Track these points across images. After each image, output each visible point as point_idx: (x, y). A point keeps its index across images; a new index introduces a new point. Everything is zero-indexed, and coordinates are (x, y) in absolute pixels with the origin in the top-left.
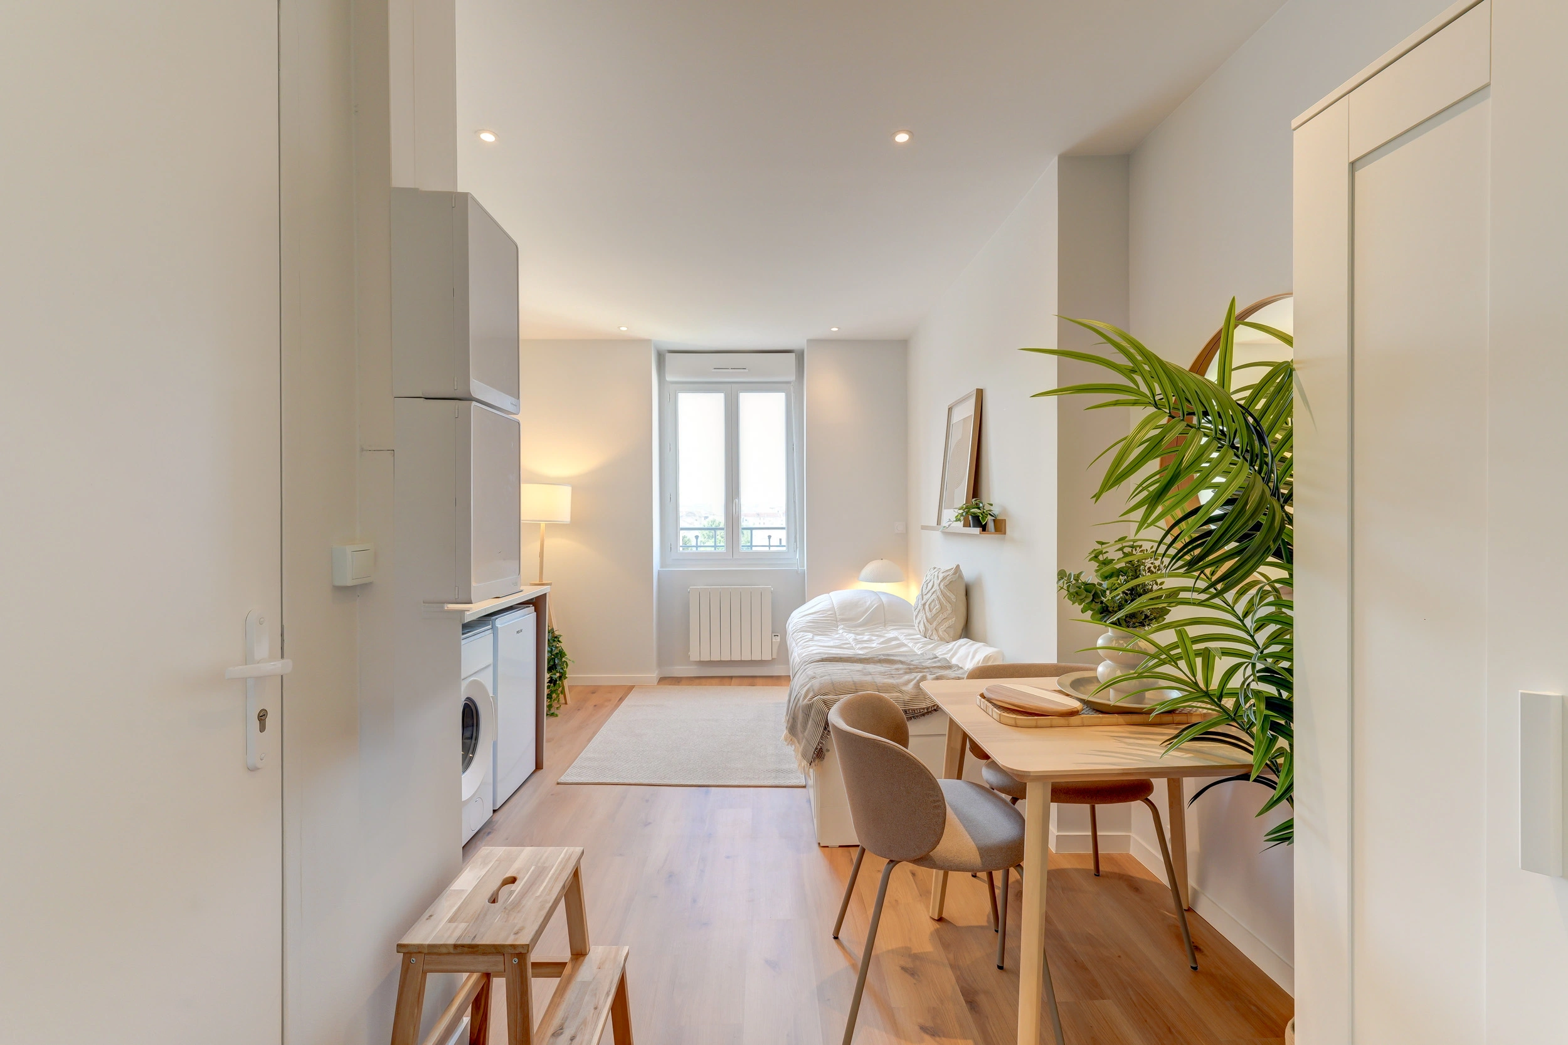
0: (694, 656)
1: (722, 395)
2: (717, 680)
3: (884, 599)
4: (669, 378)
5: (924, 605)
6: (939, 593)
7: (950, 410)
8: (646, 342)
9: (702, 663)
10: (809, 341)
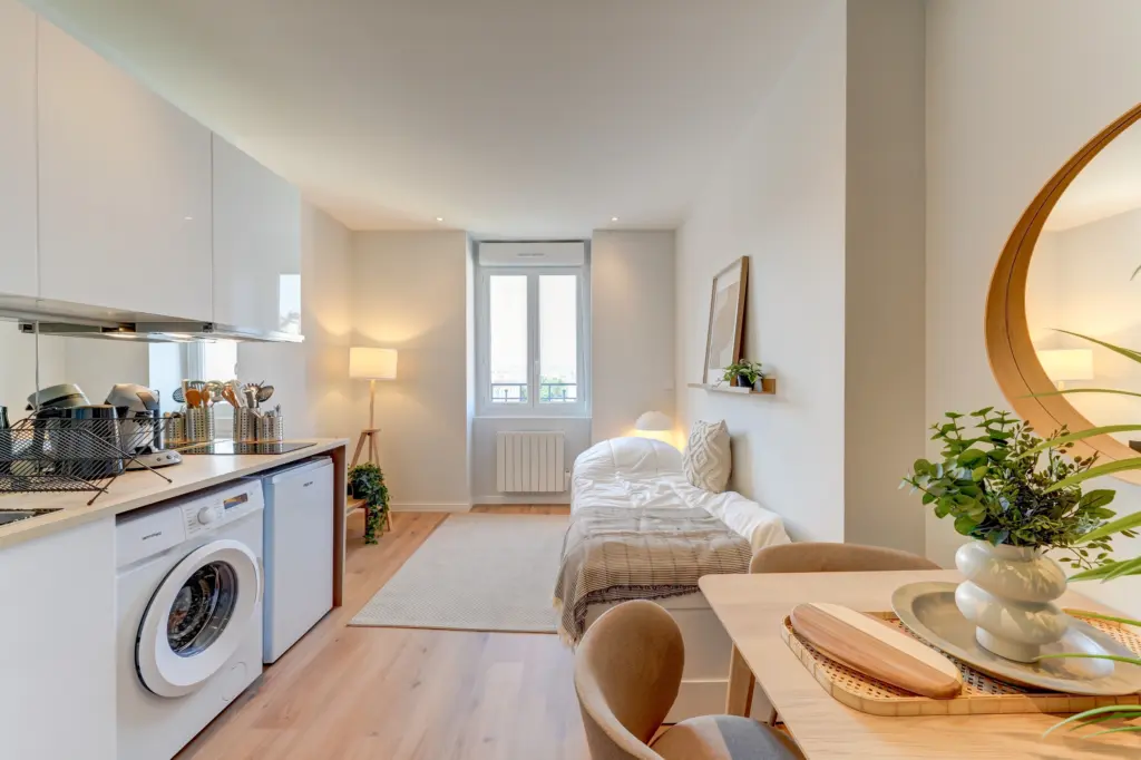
0: (501, 488)
1: (525, 278)
2: (517, 509)
3: (656, 446)
4: (482, 263)
5: (692, 456)
6: (706, 446)
7: (715, 280)
8: (459, 232)
9: (508, 494)
10: (596, 231)
